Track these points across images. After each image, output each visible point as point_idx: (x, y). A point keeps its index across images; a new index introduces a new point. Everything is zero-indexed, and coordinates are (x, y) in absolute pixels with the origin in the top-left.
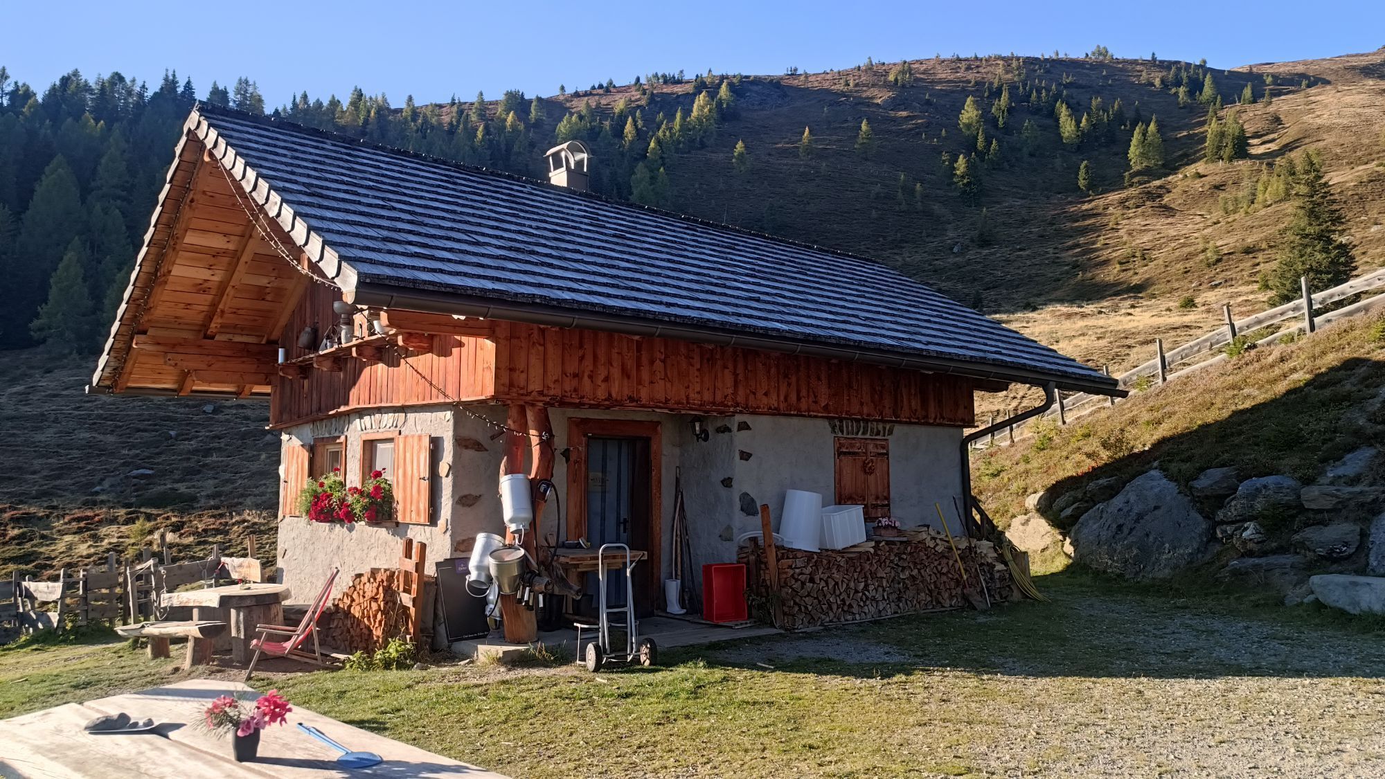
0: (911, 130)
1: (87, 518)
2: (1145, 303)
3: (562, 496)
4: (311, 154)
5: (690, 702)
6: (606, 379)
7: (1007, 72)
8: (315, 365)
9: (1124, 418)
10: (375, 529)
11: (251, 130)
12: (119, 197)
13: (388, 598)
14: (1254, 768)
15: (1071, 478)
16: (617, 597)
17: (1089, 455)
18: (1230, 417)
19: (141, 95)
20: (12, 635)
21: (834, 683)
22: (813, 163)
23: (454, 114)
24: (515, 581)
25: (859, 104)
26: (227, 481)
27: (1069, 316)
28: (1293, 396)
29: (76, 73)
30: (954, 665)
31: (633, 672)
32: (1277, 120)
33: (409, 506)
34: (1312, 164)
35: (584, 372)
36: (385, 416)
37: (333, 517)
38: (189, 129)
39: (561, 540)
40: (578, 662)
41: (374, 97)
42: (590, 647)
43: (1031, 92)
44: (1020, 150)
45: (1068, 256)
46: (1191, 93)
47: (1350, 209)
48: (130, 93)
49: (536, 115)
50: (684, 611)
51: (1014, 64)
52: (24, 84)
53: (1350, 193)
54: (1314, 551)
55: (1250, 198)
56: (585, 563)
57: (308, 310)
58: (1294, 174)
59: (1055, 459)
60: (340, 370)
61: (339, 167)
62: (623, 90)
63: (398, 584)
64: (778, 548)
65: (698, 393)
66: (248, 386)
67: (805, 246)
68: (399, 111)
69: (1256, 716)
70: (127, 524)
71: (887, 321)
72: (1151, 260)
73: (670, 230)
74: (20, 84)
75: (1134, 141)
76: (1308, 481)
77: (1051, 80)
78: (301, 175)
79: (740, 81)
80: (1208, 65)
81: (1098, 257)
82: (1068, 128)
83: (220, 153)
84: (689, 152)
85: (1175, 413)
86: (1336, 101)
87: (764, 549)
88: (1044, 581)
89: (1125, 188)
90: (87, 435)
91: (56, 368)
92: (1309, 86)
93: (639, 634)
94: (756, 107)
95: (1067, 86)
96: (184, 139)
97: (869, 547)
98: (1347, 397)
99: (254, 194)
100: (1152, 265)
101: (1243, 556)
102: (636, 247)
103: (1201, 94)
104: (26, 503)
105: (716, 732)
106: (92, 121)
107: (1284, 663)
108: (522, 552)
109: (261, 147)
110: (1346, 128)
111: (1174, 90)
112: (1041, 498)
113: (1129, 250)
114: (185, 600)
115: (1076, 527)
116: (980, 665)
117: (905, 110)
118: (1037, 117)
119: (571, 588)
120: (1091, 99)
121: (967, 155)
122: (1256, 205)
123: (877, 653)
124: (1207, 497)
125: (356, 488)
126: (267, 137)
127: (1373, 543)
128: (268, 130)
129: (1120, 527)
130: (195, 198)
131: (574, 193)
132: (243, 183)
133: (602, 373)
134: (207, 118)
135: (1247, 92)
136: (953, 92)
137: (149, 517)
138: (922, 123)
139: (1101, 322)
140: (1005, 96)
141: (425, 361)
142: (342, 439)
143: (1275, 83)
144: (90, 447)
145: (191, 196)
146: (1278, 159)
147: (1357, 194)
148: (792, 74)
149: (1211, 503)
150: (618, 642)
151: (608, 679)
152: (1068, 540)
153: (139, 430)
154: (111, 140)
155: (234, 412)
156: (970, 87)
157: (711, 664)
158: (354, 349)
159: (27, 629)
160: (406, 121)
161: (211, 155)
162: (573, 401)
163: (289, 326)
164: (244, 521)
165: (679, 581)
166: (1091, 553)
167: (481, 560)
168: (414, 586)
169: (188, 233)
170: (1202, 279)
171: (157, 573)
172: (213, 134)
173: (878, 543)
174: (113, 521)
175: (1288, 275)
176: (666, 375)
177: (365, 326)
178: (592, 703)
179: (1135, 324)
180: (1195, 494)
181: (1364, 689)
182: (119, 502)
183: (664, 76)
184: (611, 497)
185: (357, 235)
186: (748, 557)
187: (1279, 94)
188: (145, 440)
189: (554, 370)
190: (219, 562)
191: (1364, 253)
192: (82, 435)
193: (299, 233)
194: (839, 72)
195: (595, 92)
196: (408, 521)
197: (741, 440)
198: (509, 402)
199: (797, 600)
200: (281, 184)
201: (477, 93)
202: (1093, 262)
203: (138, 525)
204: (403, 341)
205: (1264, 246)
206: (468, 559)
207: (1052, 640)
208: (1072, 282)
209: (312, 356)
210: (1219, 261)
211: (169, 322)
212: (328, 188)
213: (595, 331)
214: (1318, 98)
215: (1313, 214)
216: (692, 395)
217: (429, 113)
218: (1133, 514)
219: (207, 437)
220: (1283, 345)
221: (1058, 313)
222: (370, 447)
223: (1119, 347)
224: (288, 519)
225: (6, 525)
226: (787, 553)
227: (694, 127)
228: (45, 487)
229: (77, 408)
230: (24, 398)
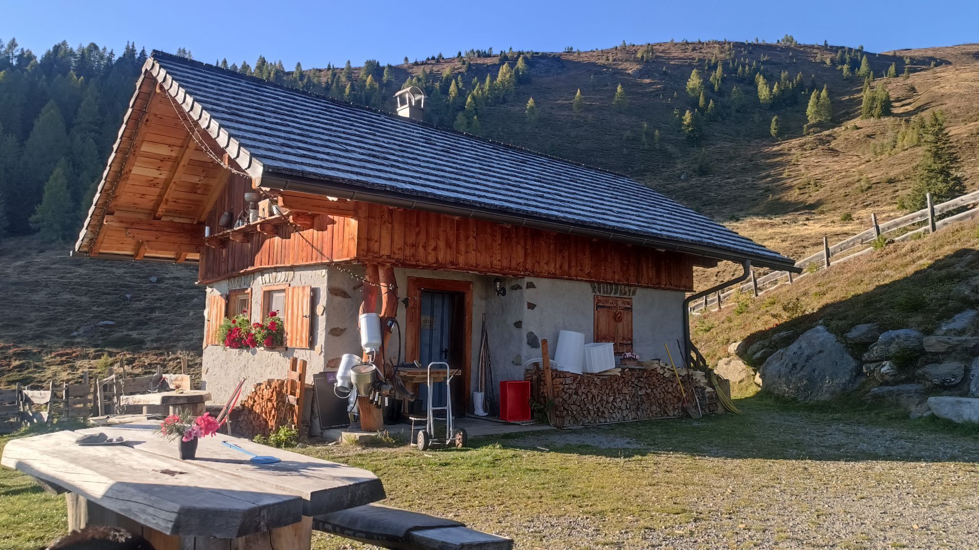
0: (652, 92)
1: (67, 354)
2: (816, 217)
3: (403, 331)
4: (231, 88)
5: (490, 469)
6: (435, 249)
7: (722, 52)
8: (231, 238)
9: (799, 291)
10: (271, 353)
11: (189, 71)
12: (93, 131)
13: (280, 399)
14: (884, 513)
15: (761, 331)
16: (439, 400)
17: (774, 316)
18: (874, 289)
19: (109, 59)
20: (17, 426)
21: (590, 460)
22: (583, 115)
23: (330, 76)
24: (368, 387)
25: (616, 73)
26: (166, 330)
27: (762, 225)
28: (919, 275)
29: (64, 43)
30: (675, 450)
31: (451, 450)
32: (913, 89)
33: (295, 336)
34: (936, 120)
35: (419, 243)
36: (279, 274)
37: (241, 344)
38: (146, 70)
39: (401, 362)
40: (412, 444)
41: (273, 63)
42: (421, 432)
43: (738, 66)
44: (729, 108)
45: (762, 183)
46: (852, 69)
47: (964, 153)
48: (102, 57)
49: (388, 77)
50: (486, 414)
51: (727, 47)
52: (28, 50)
53: (964, 141)
54: (931, 381)
55: (893, 144)
56: (418, 376)
57: (227, 200)
58: (924, 127)
59: (750, 320)
60: (248, 241)
61: (250, 97)
62: (450, 61)
63: (287, 389)
64: (553, 370)
65: (499, 261)
66: (184, 254)
67: (577, 164)
68: (292, 73)
69: (887, 483)
70: (95, 359)
71: (633, 215)
72: (821, 187)
73: (482, 149)
74: (25, 50)
75: (811, 103)
76: (928, 332)
77: (753, 59)
78: (224, 101)
79: (532, 56)
80: (864, 50)
81: (784, 184)
82: (764, 93)
83: (167, 85)
84: (495, 105)
85: (835, 287)
86: (955, 77)
87: (543, 371)
88: (740, 403)
89: (804, 136)
90: (68, 296)
91: (48, 249)
92: (936, 66)
93: (454, 428)
94: (543, 75)
95: (764, 63)
96: (142, 76)
97: (617, 372)
98: (958, 275)
99: (191, 113)
100: (822, 190)
101: (881, 385)
102: (457, 159)
103: (859, 70)
104: (25, 343)
105: (508, 487)
106: (75, 76)
107: (908, 453)
108: (374, 367)
109: (196, 82)
110: (962, 96)
111: (839, 67)
112: (739, 346)
113: (806, 180)
114: (137, 400)
115: (764, 365)
116: (694, 451)
117: (648, 78)
118: (742, 84)
119: (407, 393)
120: (781, 72)
121: (692, 110)
122: (896, 149)
123: (621, 442)
124: (856, 344)
125: (258, 324)
126: (200, 76)
127: (973, 375)
128: (201, 72)
129: (794, 365)
130: (149, 118)
131: (415, 122)
132: (184, 106)
133: (432, 244)
134: (159, 62)
135: (892, 69)
136: (682, 66)
137: (111, 354)
138: (660, 88)
139: (785, 230)
140: (719, 70)
141: (308, 233)
142: (249, 290)
143: (912, 63)
144: (70, 305)
145: (147, 117)
146: (913, 117)
147: (969, 142)
148: (569, 52)
149: (859, 348)
150: (441, 432)
151: (433, 455)
152: (758, 375)
153: (104, 294)
154: (88, 90)
155: (172, 282)
156: (695, 63)
157: (504, 447)
158: (258, 226)
159: (26, 424)
160: (295, 81)
161: (161, 87)
162: (411, 263)
163: (213, 213)
164: (177, 358)
165: (483, 393)
166: (774, 383)
167: (345, 373)
168: (298, 391)
169: (144, 144)
170: (857, 201)
171: (118, 384)
172: (163, 72)
173: (623, 369)
174: (85, 356)
175: (918, 198)
176: (477, 247)
177: (267, 210)
178: (421, 469)
179: (809, 232)
180: (849, 342)
181: (964, 469)
182: (90, 343)
183: (478, 52)
184: (437, 334)
185: (262, 141)
186: (532, 376)
187: (915, 71)
188: (108, 301)
189: (399, 242)
190: (161, 377)
191: (973, 184)
192: (64, 297)
193: (222, 141)
194: (602, 51)
195: (429, 62)
196: (294, 346)
197: (528, 295)
198: (367, 262)
199: (566, 407)
200: (210, 106)
201: (346, 62)
202: (780, 188)
203: (103, 359)
204: (293, 219)
205: (902, 178)
206: (335, 373)
207: (745, 437)
208: (765, 202)
209: (229, 231)
210: (869, 188)
211: (129, 207)
212: (243, 111)
213: (428, 212)
214: (942, 74)
215: (937, 155)
216: (495, 262)
217: (312, 75)
218: (804, 356)
219: (152, 299)
220: (913, 241)
221: (754, 223)
222: (268, 295)
223: (796, 248)
224: (210, 347)
225: (11, 358)
226: (558, 374)
227: (499, 88)
228: (38, 332)
229: (62, 278)
230: (24, 270)
